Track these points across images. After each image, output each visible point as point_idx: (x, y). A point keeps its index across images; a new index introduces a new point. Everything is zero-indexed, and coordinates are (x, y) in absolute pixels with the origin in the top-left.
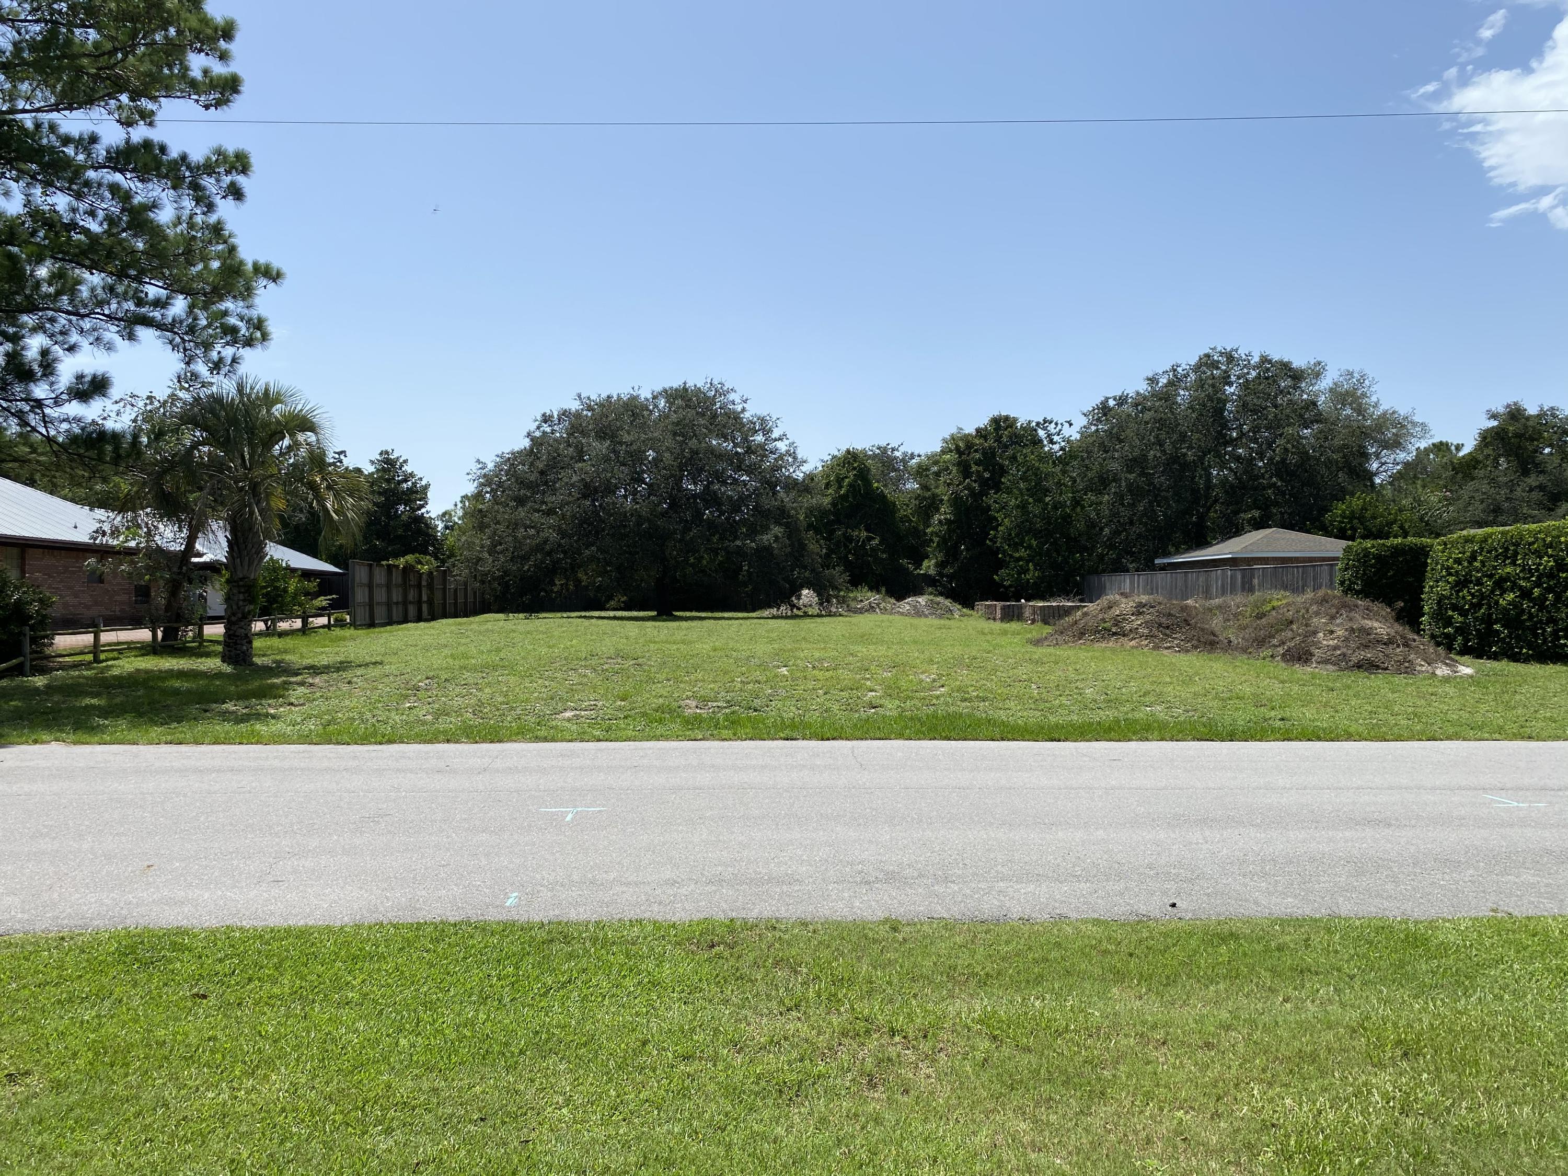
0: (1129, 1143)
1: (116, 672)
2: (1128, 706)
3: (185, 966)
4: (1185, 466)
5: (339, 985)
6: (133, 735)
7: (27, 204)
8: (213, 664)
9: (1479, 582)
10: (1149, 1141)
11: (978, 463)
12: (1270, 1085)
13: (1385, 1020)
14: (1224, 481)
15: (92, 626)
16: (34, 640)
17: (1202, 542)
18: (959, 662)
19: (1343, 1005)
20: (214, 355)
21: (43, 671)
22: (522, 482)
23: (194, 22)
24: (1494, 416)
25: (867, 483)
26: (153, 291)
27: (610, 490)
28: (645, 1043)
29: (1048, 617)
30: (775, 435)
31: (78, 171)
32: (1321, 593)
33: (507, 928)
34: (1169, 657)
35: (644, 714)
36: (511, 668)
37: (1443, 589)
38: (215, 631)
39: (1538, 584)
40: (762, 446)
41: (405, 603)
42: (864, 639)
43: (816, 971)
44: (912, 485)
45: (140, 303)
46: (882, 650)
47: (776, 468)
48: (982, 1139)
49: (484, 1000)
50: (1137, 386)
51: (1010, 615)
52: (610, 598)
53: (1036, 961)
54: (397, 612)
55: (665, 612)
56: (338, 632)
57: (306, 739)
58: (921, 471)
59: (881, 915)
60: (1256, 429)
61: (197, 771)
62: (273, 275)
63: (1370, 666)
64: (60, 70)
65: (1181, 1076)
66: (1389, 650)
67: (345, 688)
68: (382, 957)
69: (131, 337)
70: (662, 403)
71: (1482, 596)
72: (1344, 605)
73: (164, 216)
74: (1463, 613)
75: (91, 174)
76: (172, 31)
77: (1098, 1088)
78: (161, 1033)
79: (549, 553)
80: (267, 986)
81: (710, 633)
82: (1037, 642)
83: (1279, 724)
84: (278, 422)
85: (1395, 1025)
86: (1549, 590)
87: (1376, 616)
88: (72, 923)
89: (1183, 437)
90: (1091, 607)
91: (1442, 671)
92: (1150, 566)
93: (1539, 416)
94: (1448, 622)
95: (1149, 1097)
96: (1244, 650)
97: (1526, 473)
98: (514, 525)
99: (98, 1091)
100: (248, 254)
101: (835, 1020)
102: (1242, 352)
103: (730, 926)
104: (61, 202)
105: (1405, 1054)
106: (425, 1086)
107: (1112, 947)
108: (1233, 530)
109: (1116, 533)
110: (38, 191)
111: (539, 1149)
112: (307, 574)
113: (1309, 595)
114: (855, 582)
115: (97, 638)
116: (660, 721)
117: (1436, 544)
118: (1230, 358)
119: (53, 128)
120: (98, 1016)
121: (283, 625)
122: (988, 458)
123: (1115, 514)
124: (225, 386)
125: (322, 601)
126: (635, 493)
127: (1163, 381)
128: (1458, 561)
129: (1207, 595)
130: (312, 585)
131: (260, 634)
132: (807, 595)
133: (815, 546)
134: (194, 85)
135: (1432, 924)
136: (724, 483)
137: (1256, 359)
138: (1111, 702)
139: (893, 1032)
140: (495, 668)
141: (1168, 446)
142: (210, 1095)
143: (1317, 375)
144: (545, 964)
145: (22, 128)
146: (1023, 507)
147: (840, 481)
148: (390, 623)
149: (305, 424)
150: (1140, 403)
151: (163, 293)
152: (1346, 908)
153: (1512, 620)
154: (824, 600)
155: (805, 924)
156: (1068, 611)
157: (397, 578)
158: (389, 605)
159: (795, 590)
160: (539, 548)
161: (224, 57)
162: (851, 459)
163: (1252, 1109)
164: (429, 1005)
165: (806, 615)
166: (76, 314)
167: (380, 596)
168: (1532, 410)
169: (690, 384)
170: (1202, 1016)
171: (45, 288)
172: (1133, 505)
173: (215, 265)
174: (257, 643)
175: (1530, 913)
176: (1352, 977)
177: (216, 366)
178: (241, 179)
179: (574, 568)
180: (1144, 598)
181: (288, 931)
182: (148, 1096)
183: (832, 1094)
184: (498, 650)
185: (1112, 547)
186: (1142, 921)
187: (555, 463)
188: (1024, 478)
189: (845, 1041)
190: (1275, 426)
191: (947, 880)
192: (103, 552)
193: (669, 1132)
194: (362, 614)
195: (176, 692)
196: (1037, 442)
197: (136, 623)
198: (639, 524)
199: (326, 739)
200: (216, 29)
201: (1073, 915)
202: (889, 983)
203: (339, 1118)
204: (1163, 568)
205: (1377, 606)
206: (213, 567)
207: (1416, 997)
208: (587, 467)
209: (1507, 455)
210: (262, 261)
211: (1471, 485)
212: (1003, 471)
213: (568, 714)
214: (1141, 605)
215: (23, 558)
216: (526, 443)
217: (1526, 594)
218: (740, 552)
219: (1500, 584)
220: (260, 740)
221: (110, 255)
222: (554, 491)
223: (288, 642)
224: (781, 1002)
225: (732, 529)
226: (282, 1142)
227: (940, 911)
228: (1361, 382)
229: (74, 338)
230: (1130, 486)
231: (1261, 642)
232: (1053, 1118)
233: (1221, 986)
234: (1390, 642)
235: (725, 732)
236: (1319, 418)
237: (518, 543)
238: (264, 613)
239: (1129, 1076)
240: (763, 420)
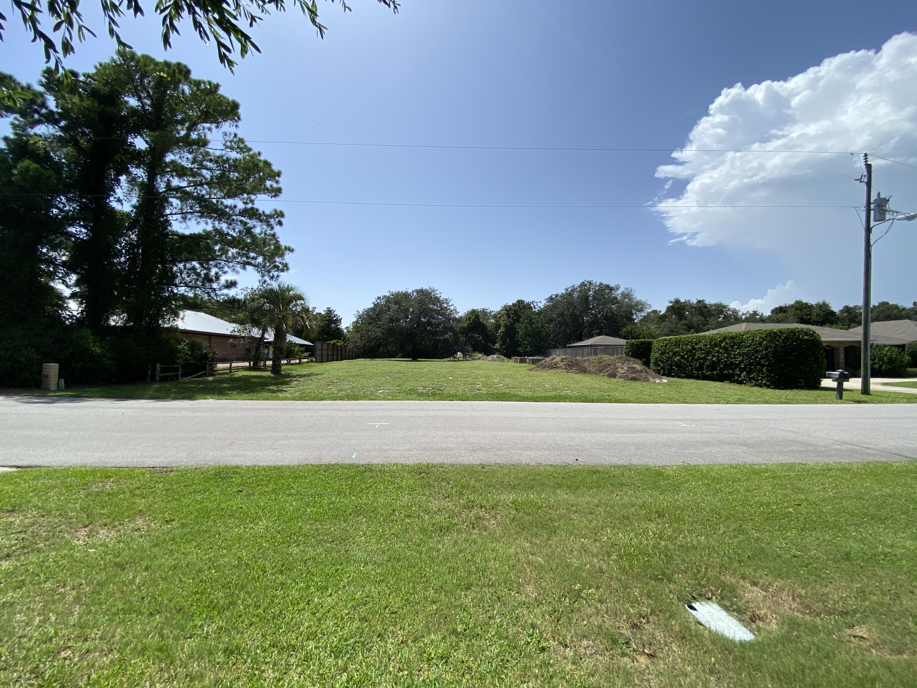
0: (564, 551)
1: (236, 376)
2: (559, 391)
3: (237, 480)
4: (576, 316)
5: (290, 488)
6: (237, 397)
7: (214, 227)
8: (268, 374)
9: (668, 353)
10: (572, 551)
11: (513, 314)
12: (614, 528)
13: (651, 503)
14: (588, 321)
15: (230, 361)
16: (210, 365)
17: (581, 340)
18: (506, 376)
19: (636, 498)
20: (271, 275)
21: (212, 375)
22: (370, 318)
23: (268, 171)
24: (671, 302)
25: (478, 319)
26: (252, 255)
27: (398, 320)
28: (394, 511)
29: (534, 362)
30: (450, 304)
31: (230, 216)
32: (619, 356)
33: (351, 466)
34: (572, 375)
35: (405, 392)
36: (364, 376)
37: (657, 355)
38: (269, 363)
39: (686, 354)
40: (446, 308)
41: (333, 355)
42: (477, 368)
43: (456, 483)
44: (492, 321)
45: (248, 258)
46: (482, 372)
47: (450, 314)
48: (512, 551)
49: (339, 494)
50: (561, 291)
51: (522, 361)
52: (397, 354)
53: (531, 480)
54: (330, 358)
55: (415, 359)
56: (310, 364)
57: (294, 399)
58: (495, 317)
59: (479, 462)
60: (598, 305)
61: (256, 409)
62: (291, 250)
63: (635, 379)
64: (225, 185)
65: (582, 525)
66: (641, 374)
67: (310, 382)
68: (306, 477)
69: (244, 268)
70: (415, 294)
71: (669, 358)
72: (627, 360)
73: (257, 231)
74: (663, 363)
75: (234, 217)
76: (261, 174)
77: (554, 530)
78: (223, 505)
79: (378, 340)
80: (264, 488)
81: (428, 365)
82: (531, 370)
83: (607, 397)
84: (292, 297)
85: (655, 505)
86: (690, 356)
87: (637, 363)
88: (202, 463)
89: (576, 307)
90: (548, 359)
91: (658, 381)
92: (565, 347)
93: (685, 302)
94: (659, 366)
95: (571, 533)
96: (595, 373)
97: (681, 320)
98: (368, 331)
99: (197, 528)
100: (283, 243)
101: (462, 501)
102: (594, 282)
103: (428, 466)
104: (224, 226)
105: (659, 516)
106: (314, 528)
107: (557, 475)
108: (591, 336)
109: (555, 336)
110: (217, 223)
111: (352, 553)
112: (301, 345)
113: (615, 356)
114: (474, 351)
115: (231, 365)
116: (410, 394)
117: (655, 341)
118: (590, 283)
119: (222, 203)
120: (203, 498)
121: (293, 362)
122: (516, 313)
123: (554, 330)
124: (274, 285)
125: (306, 354)
126: (406, 321)
127: (570, 290)
128: (662, 346)
129: (583, 356)
130: (303, 349)
131: (285, 364)
132: (459, 354)
133: (462, 339)
134: (268, 189)
135: (664, 467)
136: (434, 318)
137: (598, 284)
138: (554, 389)
139: (481, 507)
140: (359, 376)
141: (571, 310)
142: (236, 530)
143: (618, 289)
144: (362, 480)
145: (213, 203)
146: (526, 328)
147: (470, 319)
148: (328, 361)
149: (300, 298)
150: (563, 296)
151: (255, 255)
152: (635, 462)
153: (678, 365)
154: (464, 355)
155: (453, 466)
156: (540, 360)
157: (330, 347)
158: (328, 355)
159: (456, 353)
160: (375, 338)
161: (277, 182)
162: (473, 312)
163: (609, 538)
164: (320, 496)
165: (459, 360)
166: (227, 261)
167: (325, 353)
168: (682, 300)
169: (424, 288)
170: (589, 502)
171: (217, 253)
172: (560, 328)
173: (272, 247)
174: (283, 367)
175: (695, 464)
176: (639, 487)
177: (272, 278)
178: (282, 219)
179: (386, 344)
180: (564, 357)
181: (275, 467)
182: (214, 529)
183: (459, 531)
184: (361, 370)
185: (553, 340)
186: (567, 466)
187: (381, 312)
188: (526, 319)
189: (465, 510)
190: (604, 304)
191: (501, 449)
192: (235, 337)
193: (400, 547)
194: (319, 358)
195: (254, 383)
196: (531, 308)
197: (244, 360)
198: (407, 331)
199: (301, 399)
200: (275, 173)
201: (544, 463)
202: (481, 488)
203: (281, 540)
204: (569, 347)
205: (637, 360)
206: (270, 343)
207: (661, 494)
208: (391, 313)
209: (675, 314)
210: (287, 245)
211: (664, 323)
212: (520, 317)
213: (381, 391)
214: (563, 359)
215: (210, 339)
216: (372, 306)
217: (683, 357)
218: (438, 340)
219: (675, 354)
220: (279, 399)
221: (239, 243)
222: (381, 321)
223: (294, 367)
224: (443, 495)
225: (436, 333)
226: (259, 550)
227: (499, 461)
228: (631, 291)
229: (226, 269)
230: (559, 321)
231: (601, 371)
232: (538, 542)
233: (595, 490)
234: (641, 372)
235: (431, 398)
236: (618, 302)
237: (369, 337)
238: (287, 357)
239: (564, 525)
240: (446, 300)
